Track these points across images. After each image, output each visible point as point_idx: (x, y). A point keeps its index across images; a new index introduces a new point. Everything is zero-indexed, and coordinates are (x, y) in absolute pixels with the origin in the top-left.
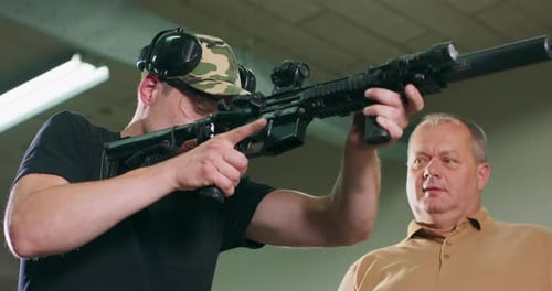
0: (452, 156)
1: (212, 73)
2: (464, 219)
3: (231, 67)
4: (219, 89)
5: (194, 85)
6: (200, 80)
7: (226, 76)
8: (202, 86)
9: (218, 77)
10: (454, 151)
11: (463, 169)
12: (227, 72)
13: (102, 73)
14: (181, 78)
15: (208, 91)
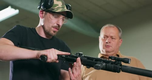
0: (114, 37)
1: (57, 7)
2: (115, 54)
3: (63, 4)
4: (59, 10)
5: (53, 11)
6: (54, 9)
7: (62, 7)
8: (55, 11)
9: (59, 7)
10: (114, 36)
11: (116, 41)
12: (62, 6)
13: (16, 12)
14: (49, 9)
15: (56, 11)
